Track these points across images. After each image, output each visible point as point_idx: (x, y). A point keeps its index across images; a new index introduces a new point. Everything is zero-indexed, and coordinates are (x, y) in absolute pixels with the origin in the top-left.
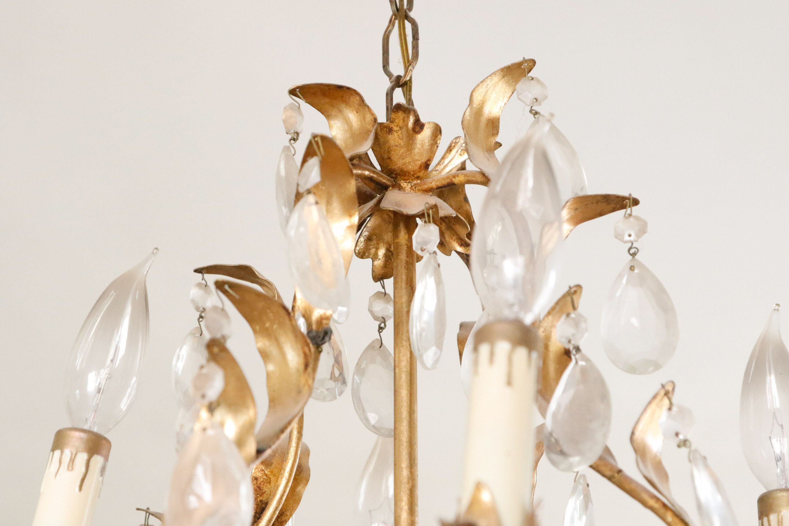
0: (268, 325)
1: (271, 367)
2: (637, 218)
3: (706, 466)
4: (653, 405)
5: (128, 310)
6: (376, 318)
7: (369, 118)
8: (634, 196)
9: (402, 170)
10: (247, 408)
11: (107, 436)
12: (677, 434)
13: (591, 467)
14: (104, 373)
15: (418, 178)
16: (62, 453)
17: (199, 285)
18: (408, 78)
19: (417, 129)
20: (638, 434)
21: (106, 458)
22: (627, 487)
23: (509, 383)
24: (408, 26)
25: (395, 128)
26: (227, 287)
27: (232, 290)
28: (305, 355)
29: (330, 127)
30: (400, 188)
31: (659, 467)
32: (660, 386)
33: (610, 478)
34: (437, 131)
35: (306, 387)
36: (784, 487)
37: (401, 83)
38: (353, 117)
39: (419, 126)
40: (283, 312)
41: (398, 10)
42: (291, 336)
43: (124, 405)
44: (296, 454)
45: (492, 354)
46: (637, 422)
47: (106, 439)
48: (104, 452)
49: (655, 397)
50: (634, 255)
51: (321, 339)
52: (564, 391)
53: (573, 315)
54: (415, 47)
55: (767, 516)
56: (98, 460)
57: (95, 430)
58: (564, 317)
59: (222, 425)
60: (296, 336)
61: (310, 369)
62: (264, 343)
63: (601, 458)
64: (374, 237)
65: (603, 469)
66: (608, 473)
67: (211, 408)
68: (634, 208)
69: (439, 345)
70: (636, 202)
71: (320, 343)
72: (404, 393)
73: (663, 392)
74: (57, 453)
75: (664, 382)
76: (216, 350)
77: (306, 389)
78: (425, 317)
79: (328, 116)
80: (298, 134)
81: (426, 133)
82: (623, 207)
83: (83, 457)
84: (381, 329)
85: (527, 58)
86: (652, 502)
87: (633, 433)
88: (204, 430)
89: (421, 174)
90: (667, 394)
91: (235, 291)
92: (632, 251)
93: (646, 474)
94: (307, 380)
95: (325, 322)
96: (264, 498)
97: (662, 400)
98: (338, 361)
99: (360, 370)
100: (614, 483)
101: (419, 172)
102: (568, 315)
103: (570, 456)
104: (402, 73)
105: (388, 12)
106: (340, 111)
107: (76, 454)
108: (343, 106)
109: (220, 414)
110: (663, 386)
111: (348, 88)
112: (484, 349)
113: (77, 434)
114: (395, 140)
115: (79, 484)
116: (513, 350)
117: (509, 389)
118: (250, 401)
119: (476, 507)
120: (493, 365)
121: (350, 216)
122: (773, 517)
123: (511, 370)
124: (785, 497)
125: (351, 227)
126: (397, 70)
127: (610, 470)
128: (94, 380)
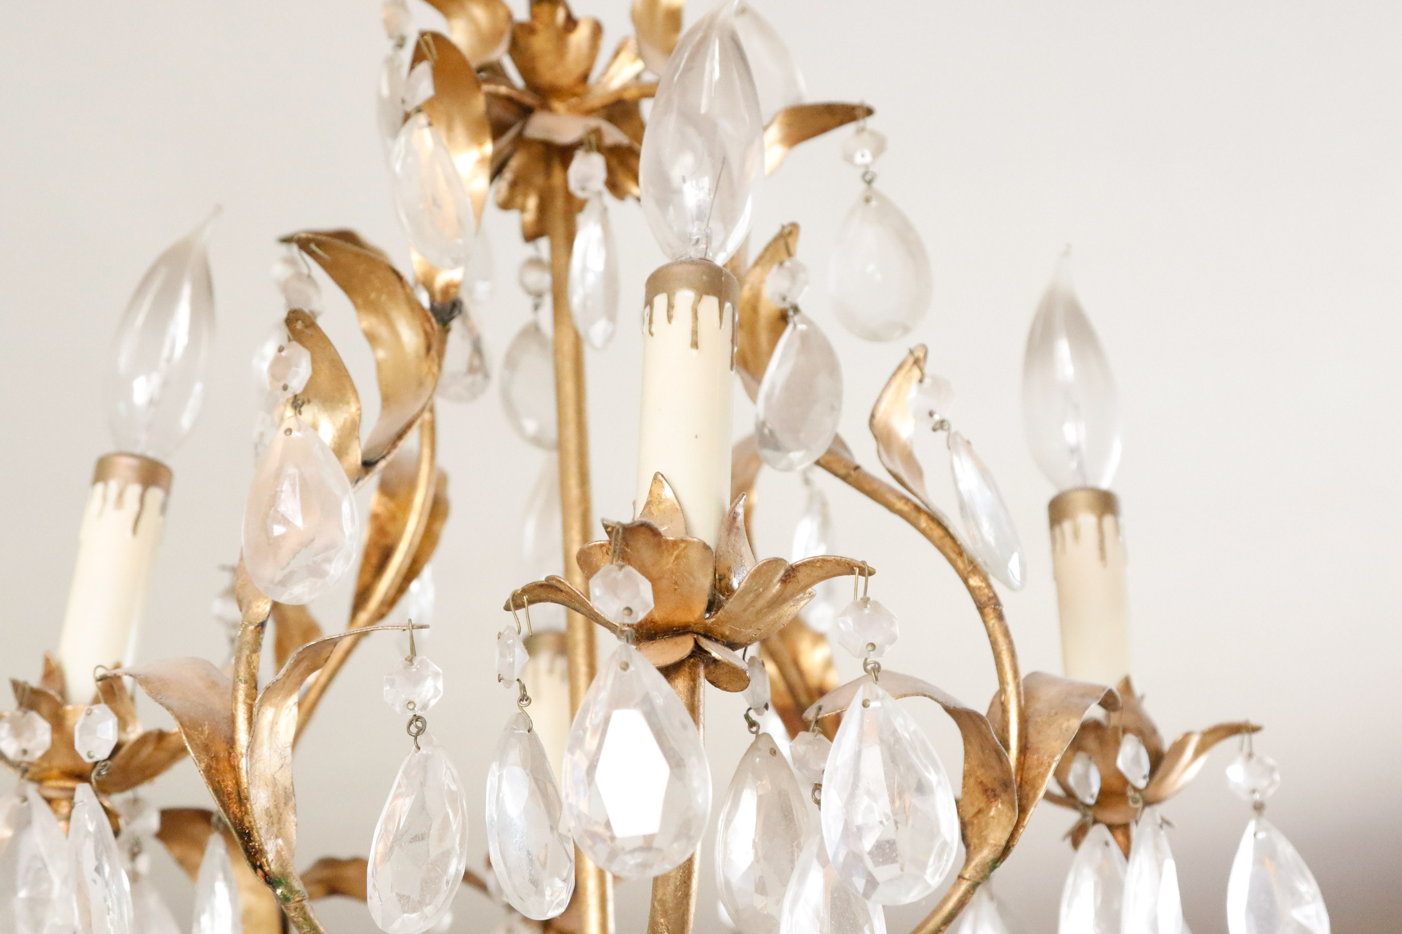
0: (373, 296)
1: (381, 354)
2: (873, 134)
3: (971, 453)
4: (899, 378)
5: (186, 291)
6: (529, 292)
7: (501, 13)
8: (867, 103)
9: (553, 86)
10: (348, 403)
11: (165, 461)
12: (931, 414)
13: (818, 463)
14: (156, 379)
15: (574, 95)
16: (106, 484)
19: (570, 27)
20: (879, 415)
21: (167, 491)
22: (867, 487)
23: (695, 345)
26: (313, 246)
27: (320, 249)
28: (426, 334)
30: (551, 110)
31: (909, 459)
32: (907, 352)
33: (845, 478)
34: (597, 30)
35: (430, 377)
36: (1082, 486)
38: (480, 13)
39: (571, 23)
40: (393, 278)
42: (405, 309)
43: (186, 421)
45: (670, 306)
46: (879, 401)
47: (165, 468)
48: (163, 483)
49: (900, 367)
50: (869, 182)
51: (447, 313)
52: (779, 366)
53: (788, 264)
56: (155, 494)
57: (150, 454)
58: (775, 268)
59: (315, 427)
60: (412, 310)
61: (433, 353)
62: (369, 322)
63: (829, 452)
64: (521, 181)
65: (835, 466)
66: (842, 471)
67: (297, 403)
68: (868, 119)
69: (611, 315)
70: (869, 112)
71: (446, 318)
72: (569, 387)
73: (911, 361)
74: (100, 487)
75: (912, 346)
76: (299, 325)
77: (429, 381)
78: (591, 279)
79: (447, 15)
80: (403, 37)
81: (582, 33)
83: (134, 490)
84: (536, 307)
86: (900, 505)
87: (873, 416)
88: (289, 431)
89: (578, 90)
90: (917, 362)
91: (325, 251)
92: (868, 177)
93: (891, 467)
94: (430, 368)
95: (452, 290)
97: (910, 370)
98: (477, 349)
99: (511, 362)
100: (850, 483)
101: (576, 87)
102: (781, 264)
103: (789, 451)
106: (463, 7)
107: (124, 489)
109: (309, 412)
110: (911, 352)
112: (661, 301)
113: (125, 461)
114: (541, 43)
115: (130, 524)
116: (699, 300)
117: (694, 352)
118: (350, 394)
119: (654, 509)
120: (674, 321)
121: (480, 144)
122: (1067, 526)
123: (697, 326)
124: (1081, 499)
125: (482, 161)
127: (845, 467)
128: (142, 388)
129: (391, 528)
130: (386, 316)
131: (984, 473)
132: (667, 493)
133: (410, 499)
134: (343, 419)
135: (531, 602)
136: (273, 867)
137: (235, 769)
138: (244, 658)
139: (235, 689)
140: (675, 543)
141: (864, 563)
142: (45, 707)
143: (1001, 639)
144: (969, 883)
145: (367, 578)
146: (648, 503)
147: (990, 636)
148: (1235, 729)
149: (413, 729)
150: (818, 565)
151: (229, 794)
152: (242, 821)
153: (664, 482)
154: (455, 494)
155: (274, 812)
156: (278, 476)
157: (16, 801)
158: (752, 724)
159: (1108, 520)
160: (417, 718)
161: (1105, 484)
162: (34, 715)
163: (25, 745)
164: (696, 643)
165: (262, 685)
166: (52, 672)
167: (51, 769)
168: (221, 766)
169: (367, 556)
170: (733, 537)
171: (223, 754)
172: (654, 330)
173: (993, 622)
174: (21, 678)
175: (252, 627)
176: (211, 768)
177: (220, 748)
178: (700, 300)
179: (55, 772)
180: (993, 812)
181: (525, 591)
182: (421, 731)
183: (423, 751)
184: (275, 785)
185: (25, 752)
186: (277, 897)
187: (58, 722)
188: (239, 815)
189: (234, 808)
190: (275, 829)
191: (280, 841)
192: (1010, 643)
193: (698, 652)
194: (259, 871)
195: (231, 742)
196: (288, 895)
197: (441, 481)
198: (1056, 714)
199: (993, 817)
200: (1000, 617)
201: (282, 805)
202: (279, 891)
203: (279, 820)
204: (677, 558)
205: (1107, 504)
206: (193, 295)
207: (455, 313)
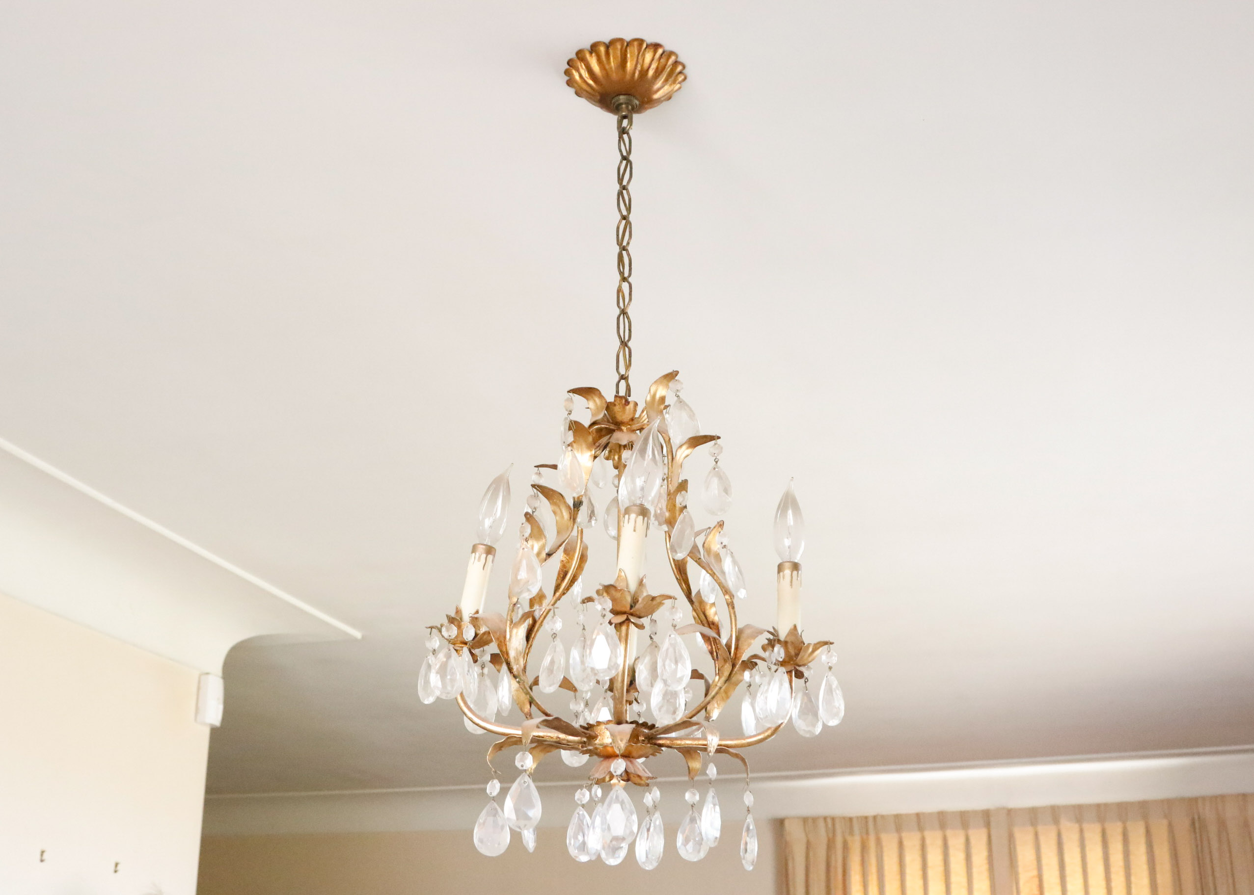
0: (555, 501)
1: (557, 518)
2: (719, 445)
3: (732, 556)
4: (713, 531)
5: (502, 491)
7: (604, 401)
8: (718, 435)
9: (621, 421)
10: (543, 538)
11: (494, 546)
12: (722, 543)
14: (492, 519)
15: (629, 425)
16: (475, 554)
17: (536, 473)
18: (627, 376)
19: (627, 404)
20: (707, 543)
21: (494, 556)
23: (635, 531)
24: (627, 349)
25: (617, 404)
28: (570, 513)
29: (588, 403)
30: (621, 430)
31: (717, 556)
32: (716, 523)
33: (696, 561)
34: (636, 404)
36: (789, 560)
37: (623, 378)
38: (597, 399)
40: (562, 498)
41: (622, 341)
42: (564, 505)
43: (501, 532)
44: (580, 549)
45: (629, 519)
46: (706, 538)
47: (494, 548)
48: (493, 553)
49: (714, 527)
50: (717, 462)
51: (578, 504)
54: (630, 361)
55: (783, 571)
56: (490, 557)
57: (489, 544)
59: (532, 547)
60: (567, 506)
61: (573, 518)
62: (553, 507)
64: (613, 451)
65: (693, 557)
67: (527, 540)
68: (718, 440)
70: (719, 438)
71: (578, 507)
73: (718, 525)
74: (474, 554)
75: (719, 520)
76: (528, 516)
79: (587, 399)
80: (571, 411)
81: (631, 405)
82: (714, 440)
83: (484, 556)
85: (675, 370)
87: (704, 543)
88: (523, 549)
89: (630, 423)
90: (721, 526)
92: (716, 460)
93: (708, 560)
94: (572, 522)
95: (580, 497)
96: (566, 569)
97: (718, 528)
100: (697, 563)
103: (679, 553)
104: (624, 374)
105: (618, 343)
106: (592, 397)
107: (481, 554)
108: (593, 396)
109: (530, 542)
110: (718, 523)
111: (594, 388)
112: (627, 516)
113: (482, 546)
114: (617, 409)
115: (482, 567)
116: (637, 517)
117: (634, 533)
118: (543, 536)
119: (619, 579)
120: (629, 523)
121: (591, 450)
122: (781, 574)
123: (635, 525)
124: (787, 565)
125: (591, 456)
126: (622, 371)
127: (696, 558)
128: (488, 523)
129: (567, 565)
130: (559, 507)
131: (735, 562)
132: (623, 574)
133: (573, 556)
134: (541, 543)
135: (588, 601)
136: (515, 673)
137: (506, 645)
138: (509, 614)
139: (506, 623)
140: (621, 590)
142: (456, 623)
143: (732, 615)
145: (559, 581)
147: (729, 614)
148: (826, 643)
149: (553, 637)
151: (504, 651)
152: (507, 659)
153: (623, 571)
154: (590, 553)
155: (516, 657)
156: (521, 561)
157: (447, 650)
158: (651, 638)
159: (795, 573)
160: (554, 633)
161: (796, 561)
162: (452, 625)
163: (450, 634)
164: (627, 616)
165: (514, 622)
166: (458, 611)
167: (457, 641)
168: (503, 643)
169: (559, 574)
170: (641, 586)
171: (503, 641)
172: (624, 524)
173: (731, 610)
174: (449, 614)
175: (512, 605)
176: (499, 642)
177: (502, 639)
179: (459, 642)
180: (726, 666)
181: (586, 599)
182: (555, 637)
183: (555, 643)
184: (515, 649)
185: (450, 636)
186: (517, 681)
187: (459, 627)
189: (505, 656)
190: (516, 662)
191: (518, 666)
192: (735, 616)
193: (628, 619)
194: (512, 674)
195: (505, 637)
196: (520, 681)
197: (585, 549)
198: (747, 641)
199: (726, 668)
200: (733, 608)
201: (519, 656)
202: (517, 680)
203: (518, 660)
204: (621, 594)
205: (796, 567)
206: (503, 493)
207: (581, 505)
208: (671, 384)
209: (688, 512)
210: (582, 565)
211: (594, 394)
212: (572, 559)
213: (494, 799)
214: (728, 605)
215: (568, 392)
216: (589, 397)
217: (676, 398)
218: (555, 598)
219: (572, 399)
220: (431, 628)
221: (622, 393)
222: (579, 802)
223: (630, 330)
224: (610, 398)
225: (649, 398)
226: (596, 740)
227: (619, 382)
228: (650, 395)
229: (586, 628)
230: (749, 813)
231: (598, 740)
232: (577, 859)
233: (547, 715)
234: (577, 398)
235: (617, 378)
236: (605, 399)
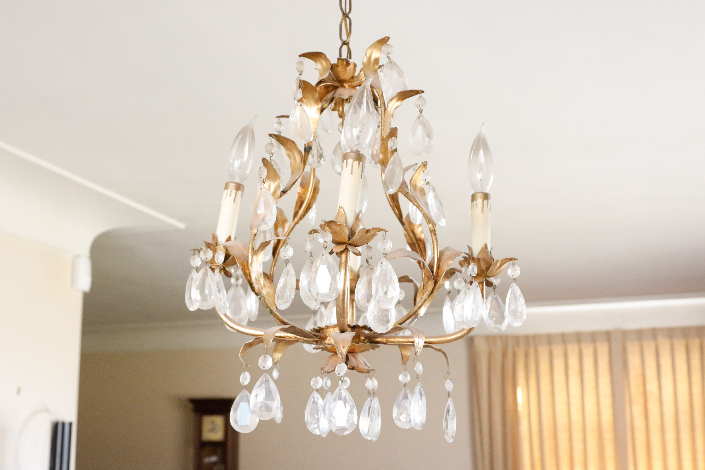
0: (288, 146)
2: (423, 98)
3: (434, 192)
4: (419, 169)
7: (328, 63)
8: (422, 90)
9: (344, 80)
10: (278, 179)
11: (242, 184)
12: (425, 180)
13: (399, 191)
14: (240, 162)
15: (350, 82)
16: (227, 190)
17: (278, 123)
18: (348, 41)
19: (348, 65)
20: (413, 180)
21: (243, 191)
22: (409, 198)
23: (352, 173)
24: (348, 20)
25: (339, 65)
26: (273, 136)
28: (302, 157)
29: (316, 65)
30: (344, 87)
31: (422, 190)
32: (421, 163)
33: (405, 195)
34: (355, 65)
36: (480, 191)
37: (345, 43)
38: (323, 62)
40: (292, 143)
41: (344, 14)
42: (296, 150)
43: (248, 172)
44: (313, 184)
45: (347, 163)
46: (413, 176)
48: (242, 189)
50: (421, 112)
51: (308, 150)
54: (350, 28)
55: (476, 200)
56: (239, 193)
57: (239, 182)
64: (338, 103)
65: (402, 192)
67: (264, 182)
68: (422, 94)
70: (423, 92)
71: (308, 152)
73: (422, 165)
74: (226, 190)
76: (265, 161)
79: (316, 62)
80: (302, 72)
81: (351, 66)
82: (419, 93)
83: (234, 192)
85: (386, 36)
86: (416, 204)
87: (411, 180)
88: (261, 189)
89: (351, 81)
90: (424, 166)
91: (276, 137)
92: (421, 111)
94: (302, 165)
95: (310, 143)
96: (302, 200)
97: (422, 168)
100: (406, 197)
101: (350, 80)
104: (346, 40)
105: (341, 15)
106: (320, 60)
107: (232, 191)
109: (267, 183)
110: (423, 163)
112: (345, 161)
113: (232, 184)
114: (340, 69)
115: (233, 201)
117: (351, 175)
118: (278, 177)
119: (339, 214)
120: (347, 167)
121: (318, 105)
122: (475, 202)
123: (352, 169)
124: (479, 195)
125: (318, 109)
126: (344, 38)
127: (404, 192)
128: (237, 164)
129: (303, 196)
130: (292, 151)
131: (436, 196)
132: (342, 211)
133: (308, 189)
134: (276, 183)
135: (314, 233)
136: (257, 291)
137: (248, 268)
138: (251, 243)
139: (249, 250)
140: (340, 225)
141: (385, 229)
142: (212, 248)
143: (435, 241)
144: (423, 300)
145: (297, 209)
146: (338, 213)
147: (432, 240)
148: (511, 259)
149: (286, 262)
150: (375, 229)
151: (247, 274)
152: (250, 280)
153: (341, 208)
155: (257, 278)
156: (259, 200)
157: (205, 270)
158: (367, 262)
159: (486, 201)
160: (287, 260)
161: (486, 192)
162: (209, 250)
164: (346, 246)
165: (255, 250)
166: (215, 237)
168: (245, 268)
169: (297, 204)
170: (357, 221)
171: (246, 265)
172: (343, 169)
173: (434, 236)
174: (205, 241)
175: (253, 235)
176: (243, 268)
177: (246, 264)
178: (354, 162)
180: (429, 283)
181: (312, 231)
183: (288, 267)
184: (258, 272)
185: (207, 258)
188: (249, 279)
189: (248, 277)
190: (258, 283)
192: (437, 242)
193: (346, 248)
194: (254, 292)
195: (248, 262)
196: (261, 298)
197: (317, 182)
198: (447, 259)
199: (429, 284)
200: (435, 235)
202: (259, 297)
203: (259, 281)
204: (341, 228)
205: (486, 196)
206: (249, 139)
207: (310, 150)
208: (383, 48)
209: (398, 155)
210: (316, 195)
211: (321, 57)
212: (307, 191)
213: (246, 387)
214: (431, 232)
215: (300, 56)
216: (317, 60)
217: (387, 60)
218: (294, 223)
219: (302, 62)
220: (194, 250)
221: (344, 56)
222: (314, 387)
223: (350, 4)
224: (334, 61)
225: (365, 60)
226: (326, 340)
227: (342, 47)
228: (367, 57)
229: (313, 255)
230: (449, 397)
231: (327, 340)
232: (313, 433)
233: (285, 324)
234: (307, 61)
235: (340, 43)
236: (330, 62)
